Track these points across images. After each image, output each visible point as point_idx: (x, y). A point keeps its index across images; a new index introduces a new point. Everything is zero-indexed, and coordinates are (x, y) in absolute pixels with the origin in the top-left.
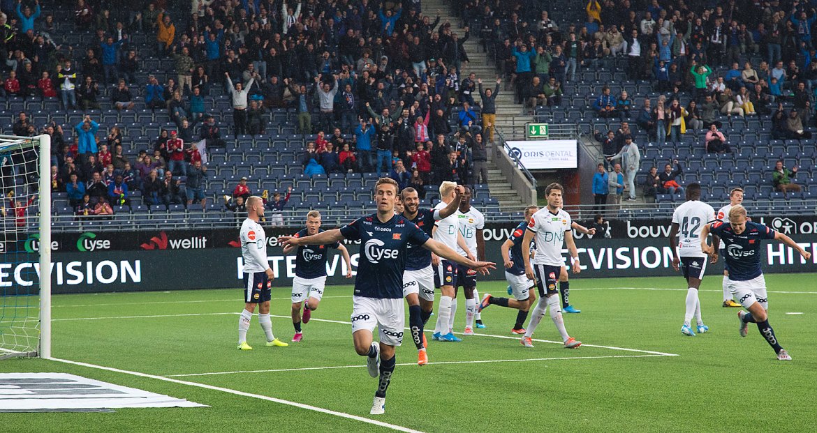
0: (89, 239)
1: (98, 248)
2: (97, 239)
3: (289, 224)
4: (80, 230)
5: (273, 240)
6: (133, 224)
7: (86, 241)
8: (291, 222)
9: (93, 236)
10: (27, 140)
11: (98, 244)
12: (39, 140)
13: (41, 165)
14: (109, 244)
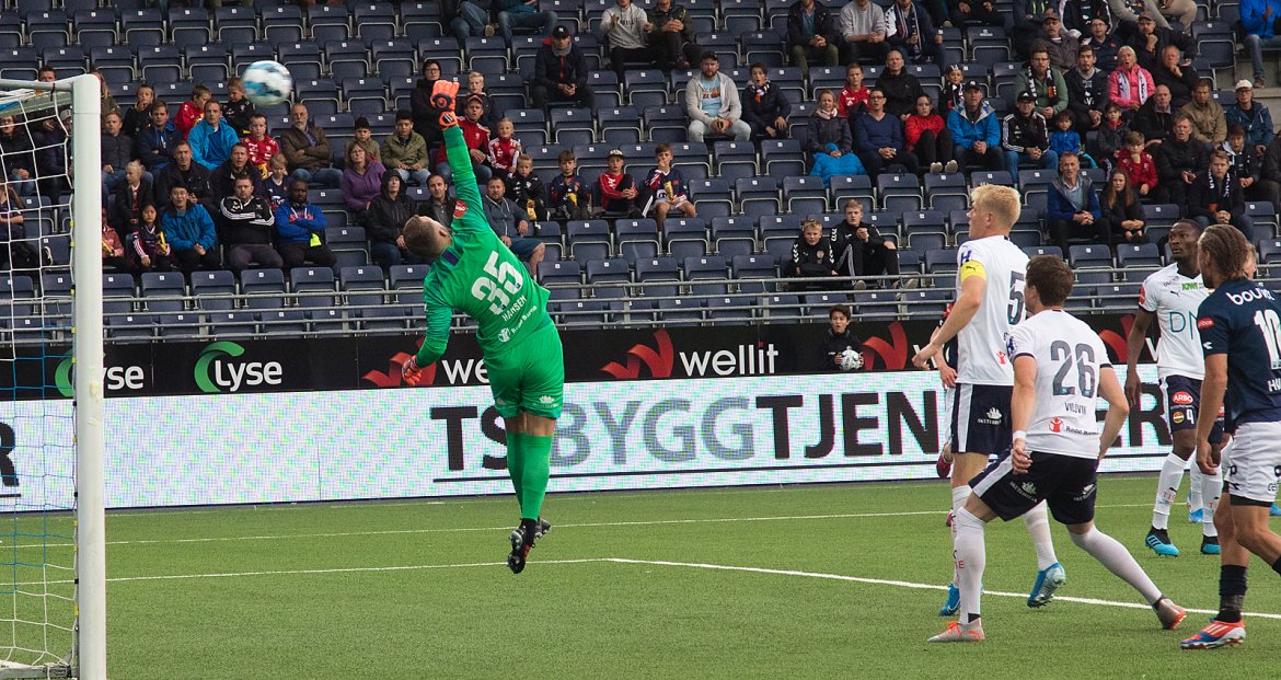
0: (226, 358)
1: (249, 382)
2: (246, 358)
3: (767, 316)
4: (203, 334)
5: (722, 358)
6: (345, 317)
7: (218, 364)
8: (771, 310)
9: (238, 351)
10: (38, 90)
11: (250, 372)
12: (70, 91)
13: (76, 157)
14: (279, 372)
